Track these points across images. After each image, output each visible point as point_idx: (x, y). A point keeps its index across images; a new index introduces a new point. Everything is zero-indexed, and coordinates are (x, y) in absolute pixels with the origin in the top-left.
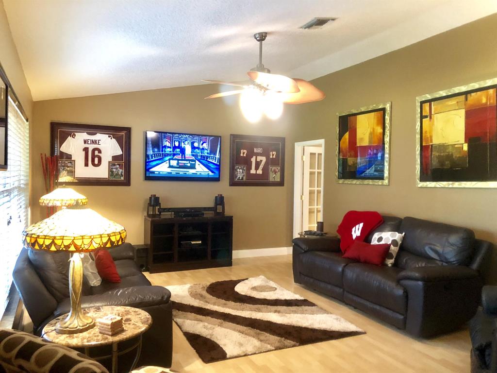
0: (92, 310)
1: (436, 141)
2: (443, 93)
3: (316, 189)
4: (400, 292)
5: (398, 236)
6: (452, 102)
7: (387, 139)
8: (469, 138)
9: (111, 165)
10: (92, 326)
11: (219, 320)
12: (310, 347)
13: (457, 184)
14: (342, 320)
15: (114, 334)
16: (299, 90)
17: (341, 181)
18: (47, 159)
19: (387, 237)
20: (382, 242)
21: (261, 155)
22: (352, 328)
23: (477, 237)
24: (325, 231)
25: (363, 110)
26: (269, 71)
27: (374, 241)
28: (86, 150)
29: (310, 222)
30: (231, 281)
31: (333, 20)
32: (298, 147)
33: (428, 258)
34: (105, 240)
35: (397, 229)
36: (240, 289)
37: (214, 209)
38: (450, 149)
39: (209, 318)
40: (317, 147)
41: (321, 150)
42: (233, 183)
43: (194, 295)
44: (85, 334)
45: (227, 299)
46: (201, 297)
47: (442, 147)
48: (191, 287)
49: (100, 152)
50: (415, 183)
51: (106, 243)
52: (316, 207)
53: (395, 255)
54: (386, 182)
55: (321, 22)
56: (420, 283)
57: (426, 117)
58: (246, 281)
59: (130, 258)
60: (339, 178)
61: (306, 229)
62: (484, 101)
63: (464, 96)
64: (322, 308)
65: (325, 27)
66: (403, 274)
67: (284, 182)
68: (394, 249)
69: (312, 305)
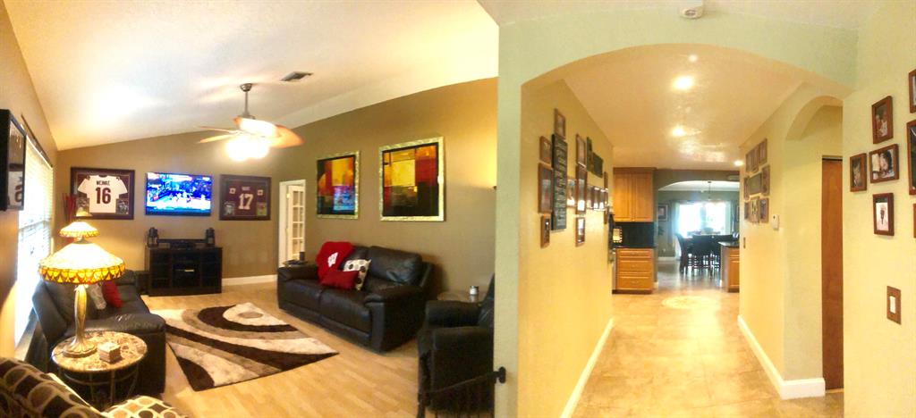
0: (95, 334)
1: (395, 184)
2: (399, 146)
3: (299, 222)
4: (366, 313)
5: (365, 263)
6: (405, 153)
7: (357, 181)
8: (418, 183)
9: (118, 202)
10: (94, 352)
11: (209, 347)
12: (291, 373)
13: (410, 219)
14: (319, 343)
15: (113, 362)
16: (279, 136)
17: (320, 216)
18: (67, 198)
19: (356, 264)
20: (353, 269)
21: (249, 192)
22: (328, 350)
23: (424, 260)
24: (306, 260)
25: (337, 155)
26: (254, 118)
27: (347, 269)
28: (98, 189)
29: (294, 251)
30: (220, 308)
31: (310, 74)
32: (283, 186)
33: (389, 281)
34: (105, 273)
35: (364, 257)
36: (228, 315)
37: (204, 241)
38: (404, 191)
39: (199, 344)
40: (299, 186)
41: (302, 189)
42: (223, 217)
43: (187, 320)
44: (87, 359)
45: (217, 326)
46: (192, 323)
47: (400, 188)
48: (185, 312)
49: (109, 191)
50: (379, 218)
51: (106, 276)
52: (298, 238)
53: (362, 280)
54: (356, 217)
55: (299, 76)
56: (382, 304)
57: (387, 164)
58: (234, 308)
59: (133, 284)
60: (318, 213)
61: (290, 258)
62: (428, 154)
63: (413, 150)
64: (301, 332)
65: (303, 81)
66: (369, 297)
67: (270, 216)
68: (362, 275)
69: (293, 329)
